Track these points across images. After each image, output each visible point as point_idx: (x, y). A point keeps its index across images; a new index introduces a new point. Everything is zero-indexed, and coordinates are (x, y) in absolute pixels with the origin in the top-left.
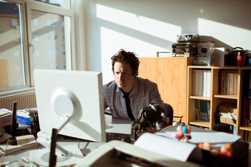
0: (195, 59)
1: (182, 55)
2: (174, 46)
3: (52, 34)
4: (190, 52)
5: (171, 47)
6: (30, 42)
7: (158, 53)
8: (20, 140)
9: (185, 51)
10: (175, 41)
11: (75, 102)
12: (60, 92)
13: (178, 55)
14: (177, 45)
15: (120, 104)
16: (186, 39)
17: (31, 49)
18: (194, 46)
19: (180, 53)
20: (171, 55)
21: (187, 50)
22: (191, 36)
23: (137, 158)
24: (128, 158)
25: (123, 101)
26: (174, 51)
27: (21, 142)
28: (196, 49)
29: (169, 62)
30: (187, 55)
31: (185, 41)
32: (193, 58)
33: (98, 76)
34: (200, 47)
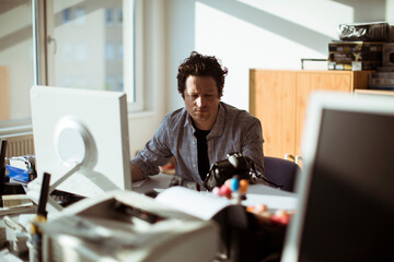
0: (374, 76)
1: (347, 67)
2: (332, 48)
4: (364, 60)
5: (327, 49)
7: (302, 60)
9: (354, 59)
10: (335, 35)
13: (340, 67)
14: (339, 45)
15: (189, 148)
16: (357, 34)
18: (373, 49)
19: (343, 63)
20: (326, 66)
21: (357, 56)
22: (367, 27)
25: (193, 142)
26: (332, 58)
27: (9, 203)
28: (379, 55)
29: (319, 80)
30: (357, 66)
31: (354, 38)
32: (370, 72)
33: (120, 98)
34: (387, 51)
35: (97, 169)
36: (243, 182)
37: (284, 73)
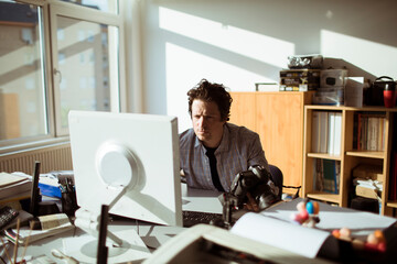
0: (317, 95)
1: (295, 88)
2: (283, 75)
4: (308, 83)
5: (279, 75)
6: (55, 66)
7: (257, 85)
8: (46, 223)
9: (301, 82)
10: (285, 66)
11: (135, 163)
12: (111, 147)
13: (289, 88)
14: (288, 72)
15: (201, 165)
16: (302, 63)
17: (56, 77)
18: (314, 74)
19: (292, 85)
20: (278, 87)
21: (304, 80)
22: (310, 58)
25: (206, 160)
26: (283, 82)
27: (48, 224)
28: (318, 80)
29: (275, 99)
30: (303, 89)
31: (300, 67)
32: (314, 93)
33: (172, 122)
34: (324, 75)
35: (145, 191)
37: (245, 94)
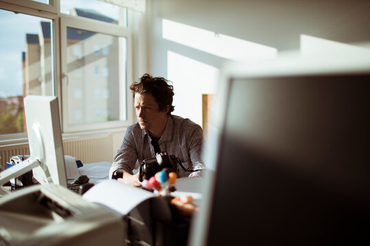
3: (102, 62)
23: (61, 208)
24: (49, 204)
36: (171, 175)
